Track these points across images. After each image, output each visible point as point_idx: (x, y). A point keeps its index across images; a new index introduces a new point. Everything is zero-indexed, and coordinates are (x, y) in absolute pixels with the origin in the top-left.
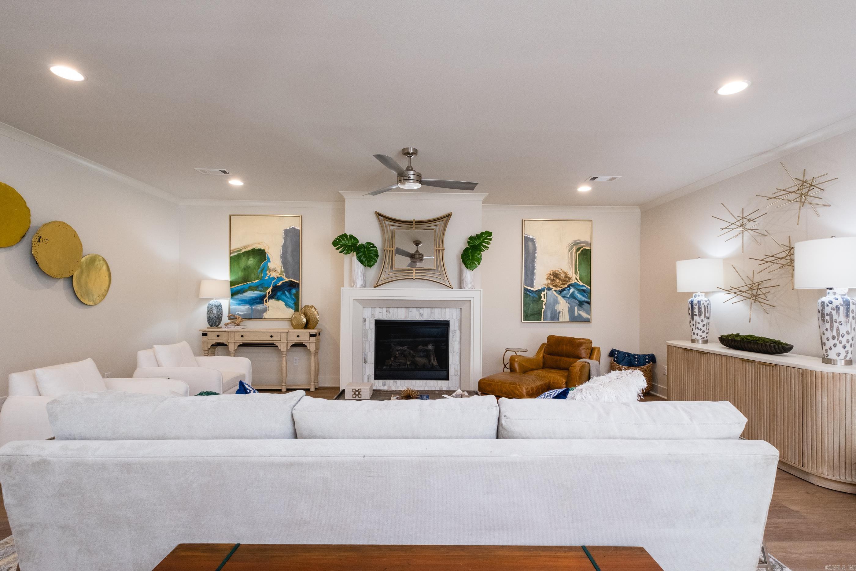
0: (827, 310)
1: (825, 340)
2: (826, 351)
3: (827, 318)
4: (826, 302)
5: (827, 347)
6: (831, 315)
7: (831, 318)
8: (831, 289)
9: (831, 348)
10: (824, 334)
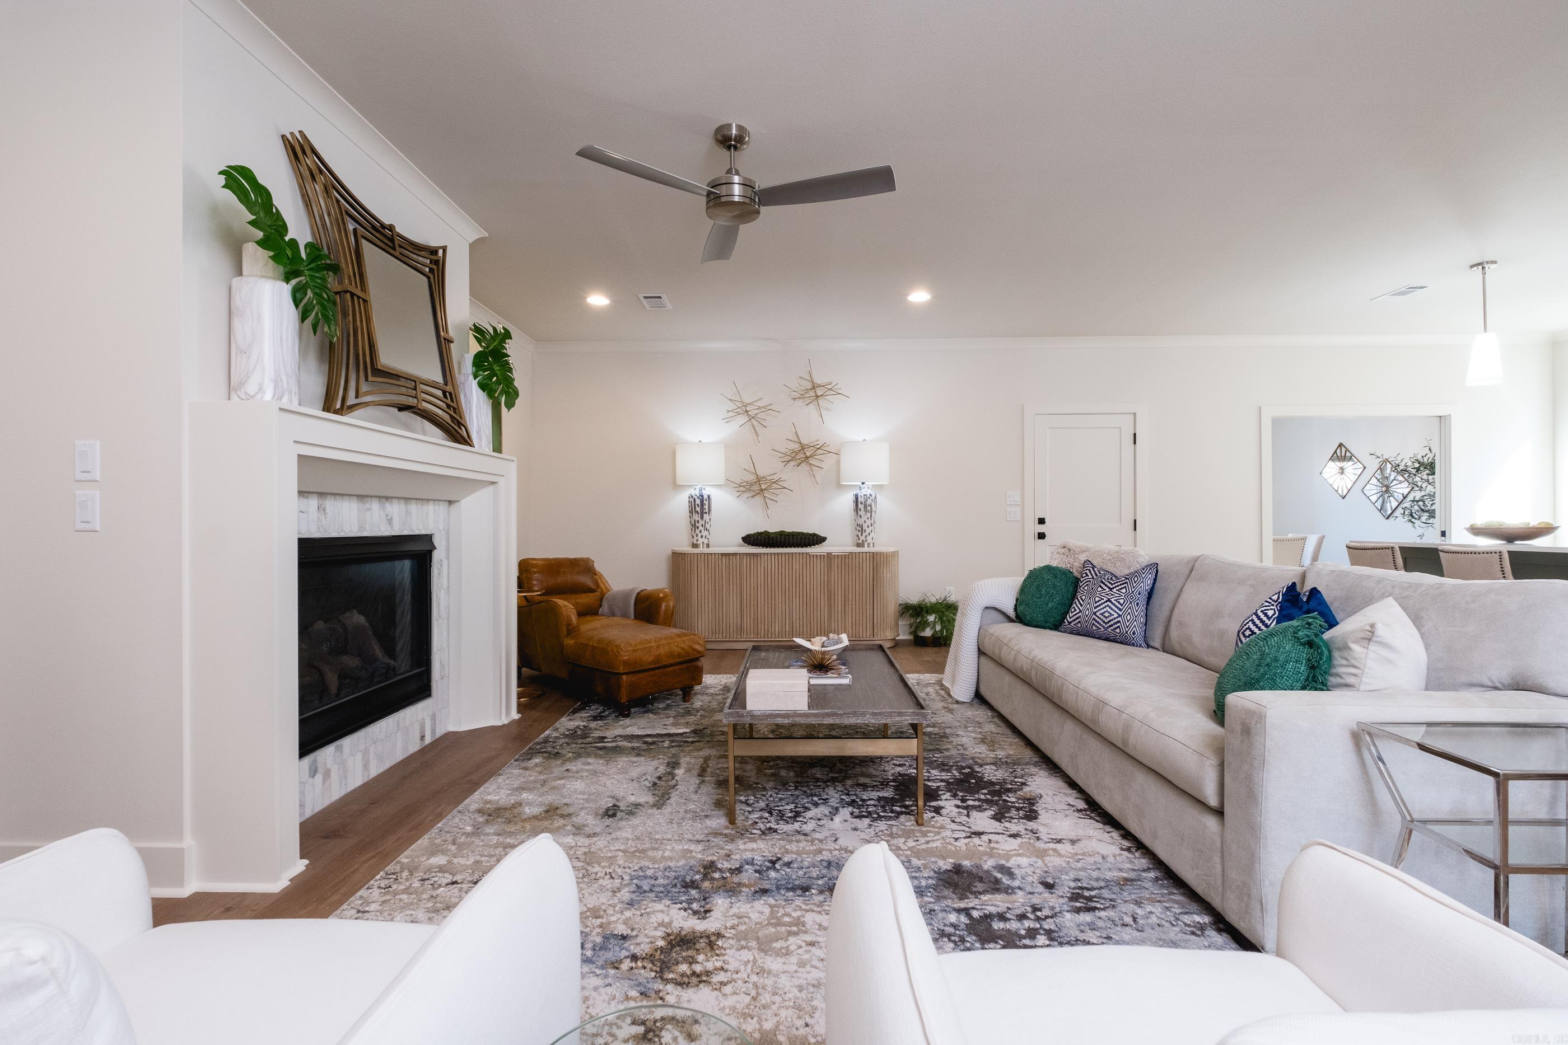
0: (869, 502)
1: (865, 527)
2: (866, 536)
3: (869, 508)
4: (868, 495)
5: (867, 533)
6: (870, 506)
7: (871, 509)
8: (863, 483)
9: (869, 534)
10: (865, 522)
